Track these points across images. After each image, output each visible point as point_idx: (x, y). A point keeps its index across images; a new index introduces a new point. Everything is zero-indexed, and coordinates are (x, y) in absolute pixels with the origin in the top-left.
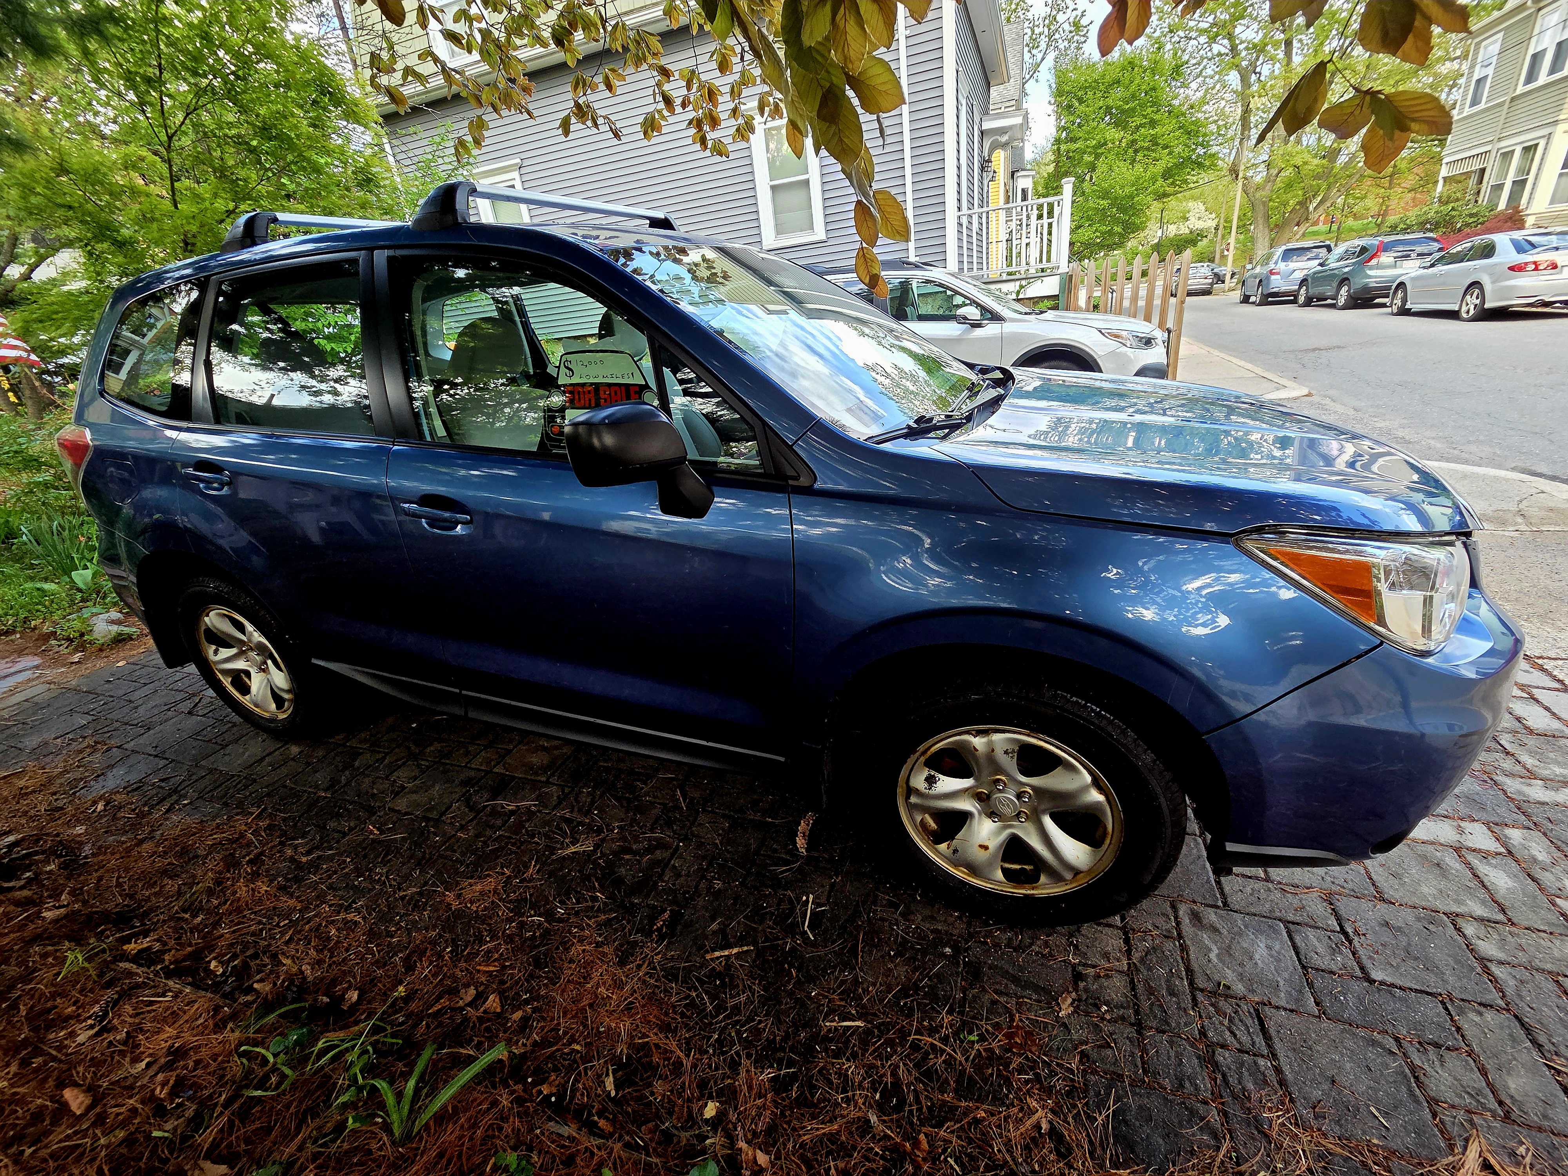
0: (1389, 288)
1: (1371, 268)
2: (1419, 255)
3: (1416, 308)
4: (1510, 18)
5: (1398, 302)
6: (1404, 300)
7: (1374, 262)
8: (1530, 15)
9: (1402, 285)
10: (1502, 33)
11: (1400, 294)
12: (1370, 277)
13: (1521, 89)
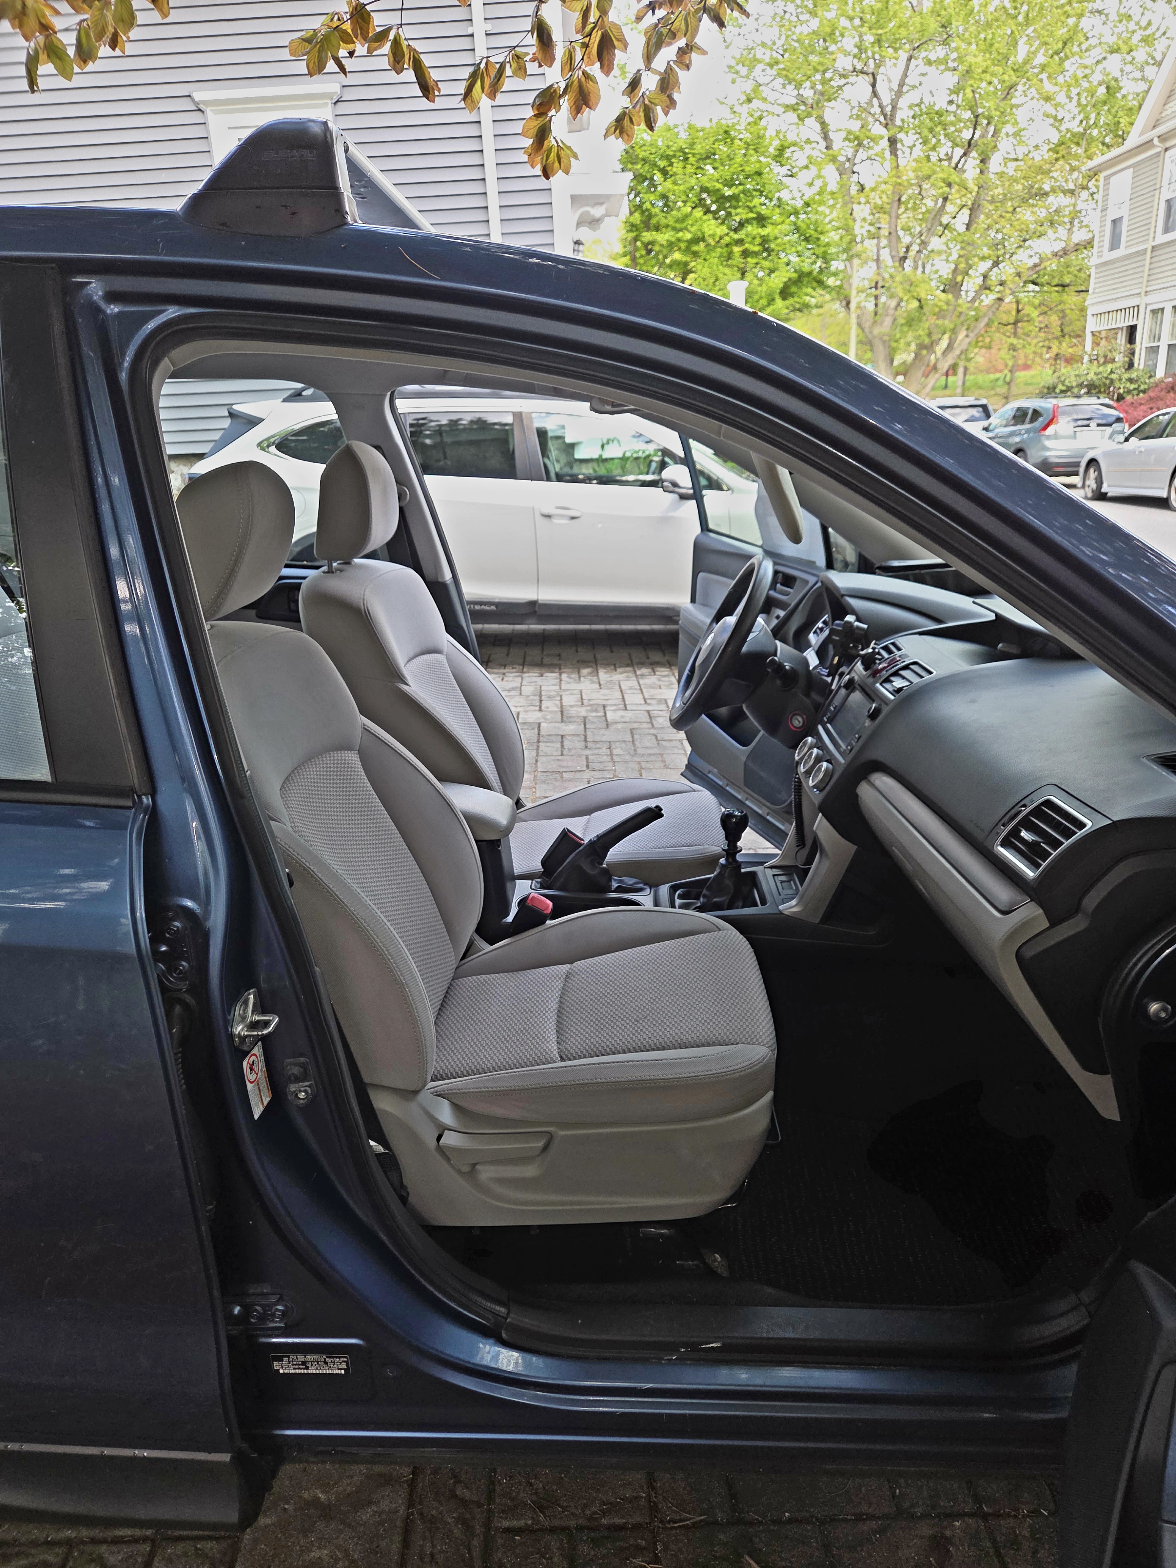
0: (1077, 464)
1: (1048, 437)
2: (1099, 425)
3: (1112, 492)
4: (1136, 155)
5: (1092, 483)
6: (1099, 481)
7: (1050, 431)
8: (1159, 153)
9: (1093, 462)
10: (1131, 170)
11: (1092, 474)
12: (1048, 449)
13: (1161, 239)
